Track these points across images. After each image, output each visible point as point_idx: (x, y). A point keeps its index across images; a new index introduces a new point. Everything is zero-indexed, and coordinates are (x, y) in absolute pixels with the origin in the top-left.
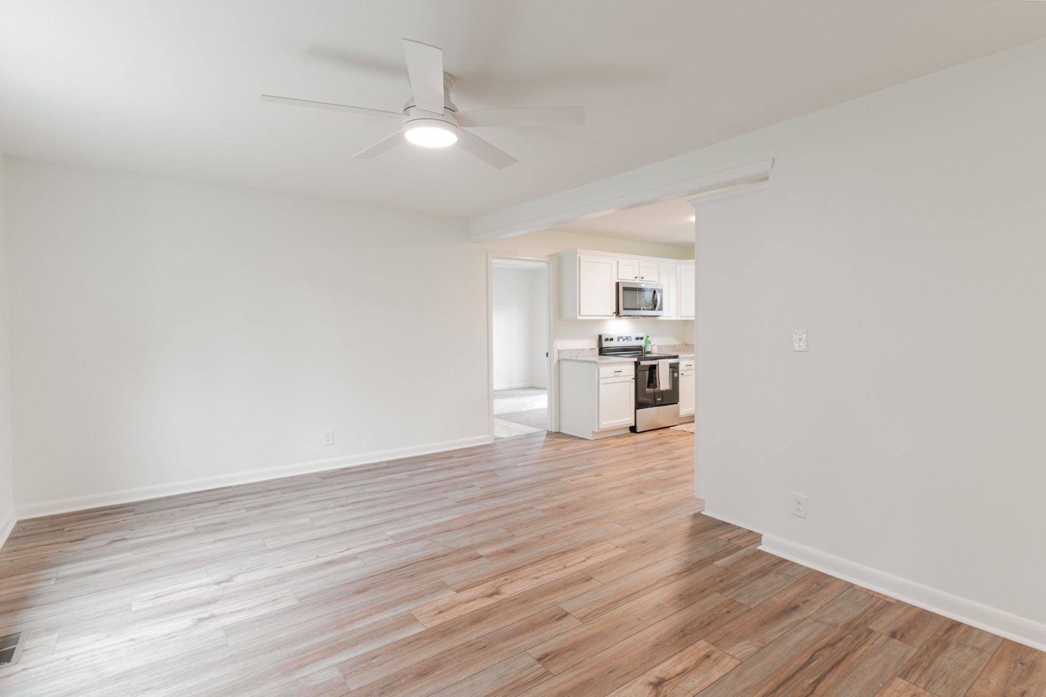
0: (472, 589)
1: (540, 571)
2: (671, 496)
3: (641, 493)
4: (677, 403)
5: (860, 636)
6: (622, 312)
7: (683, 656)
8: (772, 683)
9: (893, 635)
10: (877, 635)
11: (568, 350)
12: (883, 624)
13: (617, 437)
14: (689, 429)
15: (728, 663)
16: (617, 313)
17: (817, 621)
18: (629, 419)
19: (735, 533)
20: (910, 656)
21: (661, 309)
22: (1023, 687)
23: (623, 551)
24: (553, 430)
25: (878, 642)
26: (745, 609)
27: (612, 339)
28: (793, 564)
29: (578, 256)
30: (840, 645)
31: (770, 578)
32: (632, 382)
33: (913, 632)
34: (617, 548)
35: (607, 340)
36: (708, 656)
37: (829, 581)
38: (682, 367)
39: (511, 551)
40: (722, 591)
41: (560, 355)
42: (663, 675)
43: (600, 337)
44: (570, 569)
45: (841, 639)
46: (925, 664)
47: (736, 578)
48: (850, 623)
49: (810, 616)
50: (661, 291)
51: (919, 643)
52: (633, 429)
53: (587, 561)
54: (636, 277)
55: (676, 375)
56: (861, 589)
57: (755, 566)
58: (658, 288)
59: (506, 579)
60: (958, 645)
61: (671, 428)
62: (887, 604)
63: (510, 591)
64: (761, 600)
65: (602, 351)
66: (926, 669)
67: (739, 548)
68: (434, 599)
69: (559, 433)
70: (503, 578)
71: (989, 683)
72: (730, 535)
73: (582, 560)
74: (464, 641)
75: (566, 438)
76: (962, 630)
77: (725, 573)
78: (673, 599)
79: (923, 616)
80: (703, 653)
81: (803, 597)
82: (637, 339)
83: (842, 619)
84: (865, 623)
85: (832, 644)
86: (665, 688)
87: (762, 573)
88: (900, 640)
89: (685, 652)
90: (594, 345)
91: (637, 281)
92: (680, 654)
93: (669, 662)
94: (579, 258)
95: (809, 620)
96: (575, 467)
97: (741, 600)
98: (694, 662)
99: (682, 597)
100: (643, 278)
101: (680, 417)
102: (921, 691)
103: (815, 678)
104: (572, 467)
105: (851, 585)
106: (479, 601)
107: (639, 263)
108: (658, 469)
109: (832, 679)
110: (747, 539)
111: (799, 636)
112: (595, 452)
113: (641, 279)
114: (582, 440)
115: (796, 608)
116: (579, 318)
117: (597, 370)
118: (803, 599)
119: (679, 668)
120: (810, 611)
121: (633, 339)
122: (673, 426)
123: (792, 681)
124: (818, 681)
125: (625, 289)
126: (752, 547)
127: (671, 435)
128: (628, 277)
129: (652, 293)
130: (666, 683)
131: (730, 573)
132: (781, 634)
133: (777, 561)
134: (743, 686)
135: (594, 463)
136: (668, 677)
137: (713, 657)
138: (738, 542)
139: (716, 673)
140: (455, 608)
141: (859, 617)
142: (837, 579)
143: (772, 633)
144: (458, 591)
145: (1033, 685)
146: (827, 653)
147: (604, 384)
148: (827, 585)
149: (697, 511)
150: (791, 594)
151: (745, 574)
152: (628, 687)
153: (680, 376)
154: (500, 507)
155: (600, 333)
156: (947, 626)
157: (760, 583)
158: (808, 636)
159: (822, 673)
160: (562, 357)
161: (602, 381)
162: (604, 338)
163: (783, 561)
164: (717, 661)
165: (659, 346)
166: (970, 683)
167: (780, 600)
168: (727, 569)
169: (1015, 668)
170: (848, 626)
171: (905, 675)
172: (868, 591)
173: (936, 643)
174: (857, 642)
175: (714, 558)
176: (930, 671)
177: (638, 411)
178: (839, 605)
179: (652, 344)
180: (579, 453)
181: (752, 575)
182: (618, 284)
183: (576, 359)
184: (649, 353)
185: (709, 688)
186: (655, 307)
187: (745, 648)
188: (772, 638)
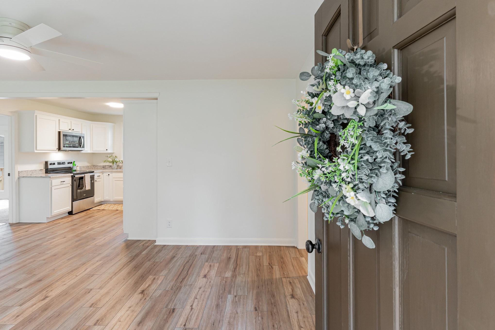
0: (29, 302)
1: (64, 282)
2: (110, 237)
3: (94, 239)
4: (93, 196)
5: (194, 257)
6: (62, 148)
7: (146, 282)
8: (176, 277)
9: (201, 254)
10: (198, 255)
11: (25, 171)
12: (198, 252)
13: (62, 218)
14: (101, 208)
15: (161, 278)
16: (59, 149)
17: (181, 258)
18: (69, 207)
19: (144, 242)
20: (207, 257)
21: (83, 147)
22: (230, 254)
23: (101, 262)
24: (14, 222)
25: (199, 257)
26: (159, 263)
27: (54, 164)
28: (168, 245)
29: (35, 114)
30: (190, 261)
31: (163, 252)
32: (70, 187)
33: (206, 251)
34: (98, 261)
35: (51, 164)
36: (154, 279)
37: (181, 246)
38: (96, 177)
39: (39, 281)
40: (149, 260)
41: (20, 174)
42: (142, 289)
43: (46, 163)
44: (79, 276)
45: (190, 260)
46: (210, 257)
47: (152, 256)
48: (190, 255)
49: (179, 257)
50: (83, 137)
51: (208, 253)
52: (70, 213)
53: (86, 270)
54: (70, 129)
55: (93, 182)
56: (190, 246)
57: (156, 250)
58: (82, 136)
59: (47, 291)
60: (216, 250)
61: (91, 209)
62: (198, 247)
63: (53, 294)
64: (163, 259)
65: (48, 171)
66: (211, 258)
67: (148, 246)
68: (7, 314)
69: (19, 223)
70: (45, 291)
71: (224, 256)
72: (142, 243)
73: (83, 271)
74: (45, 318)
75: (27, 225)
76: (216, 247)
77: (147, 256)
78: (133, 269)
79: (207, 247)
80: (152, 279)
81: (175, 253)
82: (68, 163)
83: (188, 255)
84: (194, 254)
85: (188, 262)
86: (145, 292)
87: (160, 251)
88: (203, 254)
89: (146, 281)
90: (42, 167)
91: (70, 131)
92: (145, 282)
93: (142, 285)
94: (36, 116)
95: (179, 258)
96: (46, 237)
97: (157, 261)
98: (151, 282)
99: (135, 268)
100: (73, 130)
101: (95, 203)
102: (211, 263)
103: (187, 271)
104: (45, 238)
105: (187, 246)
106: (39, 303)
107: (71, 122)
108: (96, 228)
109: (191, 269)
110: (149, 243)
111: (178, 263)
112: (53, 228)
113: (72, 130)
114: (39, 224)
115: (174, 257)
116: (36, 151)
117: (50, 182)
118: (176, 254)
119: (147, 285)
120: (179, 256)
121: (66, 163)
122: (92, 208)
123: (181, 274)
124: (188, 271)
125: (64, 135)
126: (153, 245)
127: (93, 212)
128: (65, 128)
129: (78, 138)
130: (145, 291)
131: (149, 255)
132: (173, 265)
133: (163, 246)
134: (169, 281)
135: (57, 233)
136: (145, 289)
137: (156, 278)
138: (147, 245)
139: (159, 282)
140: (26, 311)
141: (192, 253)
142: (182, 245)
143: (171, 265)
144: (21, 305)
145: (232, 253)
146: (187, 264)
147: (55, 189)
148: (180, 248)
149: (125, 239)
150: (171, 254)
151: (154, 253)
152: (133, 297)
153: (95, 182)
154: (11, 266)
155: (46, 160)
156: (213, 247)
157: (160, 254)
158: (181, 262)
159: (188, 269)
160: (21, 175)
161: (53, 188)
162: (49, 163)
163: (164, 246)
164: (158, 279)
165: (80, 167)
166: (220, 257)
167: (168, 257)
168: (147, 254)
169: (228, 251)
170: (190, 256)
171: (207, 261)
172: (192, 246)
173: (211, 252)
174: (194, 259)
175: (141, 252)
176: (212, 258)
177: (73, 202)
178: (186, 252)
179: (77, 166)
180: (42, 231)
181: (156, 253)
182: (59, 133)
183: (30, 176)
184: (75, 171)
185: (159, 286)
186: (80, 146)
187: (164, 272)
188: (171, 267)
